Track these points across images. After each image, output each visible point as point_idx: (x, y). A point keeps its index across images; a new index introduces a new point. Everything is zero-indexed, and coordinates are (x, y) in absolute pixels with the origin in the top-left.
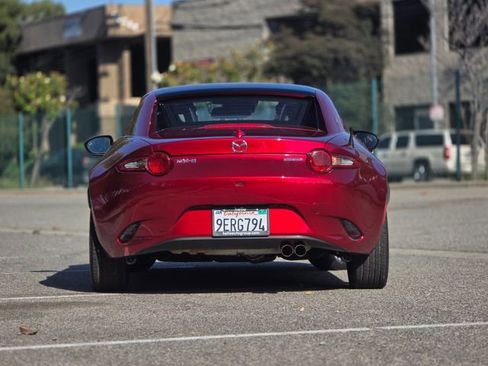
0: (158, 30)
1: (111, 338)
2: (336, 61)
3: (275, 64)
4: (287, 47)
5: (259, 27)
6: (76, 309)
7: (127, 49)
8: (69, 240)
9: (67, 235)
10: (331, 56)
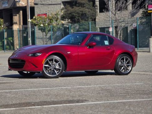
0: (30, 5)
1: (14, 89)
2: (82, 14)
3: (65, 16)
4: (68, 10)
5: (60, 4)
6: (7, 84)
7: (21, 10)
8: (5, 67)
9: (4, 66)
10: (81, 13)
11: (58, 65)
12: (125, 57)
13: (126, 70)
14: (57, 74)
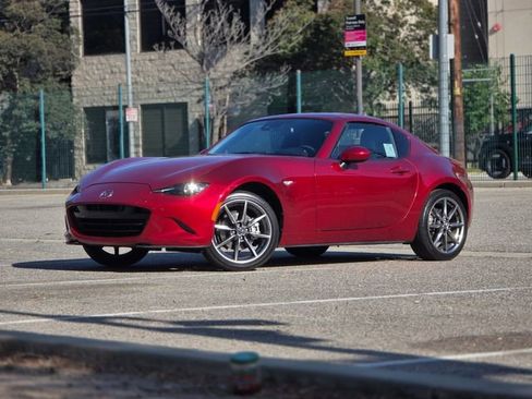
11: (257, 225)
12: (445, 199)
13: (449, 243)
14: (257, 257)
